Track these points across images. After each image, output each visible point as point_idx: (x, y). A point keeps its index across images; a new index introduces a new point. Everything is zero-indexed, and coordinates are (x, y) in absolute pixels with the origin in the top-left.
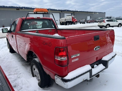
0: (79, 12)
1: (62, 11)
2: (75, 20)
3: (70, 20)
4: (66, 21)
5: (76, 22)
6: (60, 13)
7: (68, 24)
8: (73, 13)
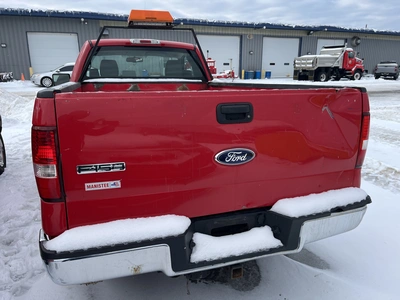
0: (378, 33)
1: (308, 30)
2: (354, 63)
3: (336, 65)
4: (319, 65)
5: (359, 70)
6: (301, 39)
7: (324, 76)
8: (354, 37)
